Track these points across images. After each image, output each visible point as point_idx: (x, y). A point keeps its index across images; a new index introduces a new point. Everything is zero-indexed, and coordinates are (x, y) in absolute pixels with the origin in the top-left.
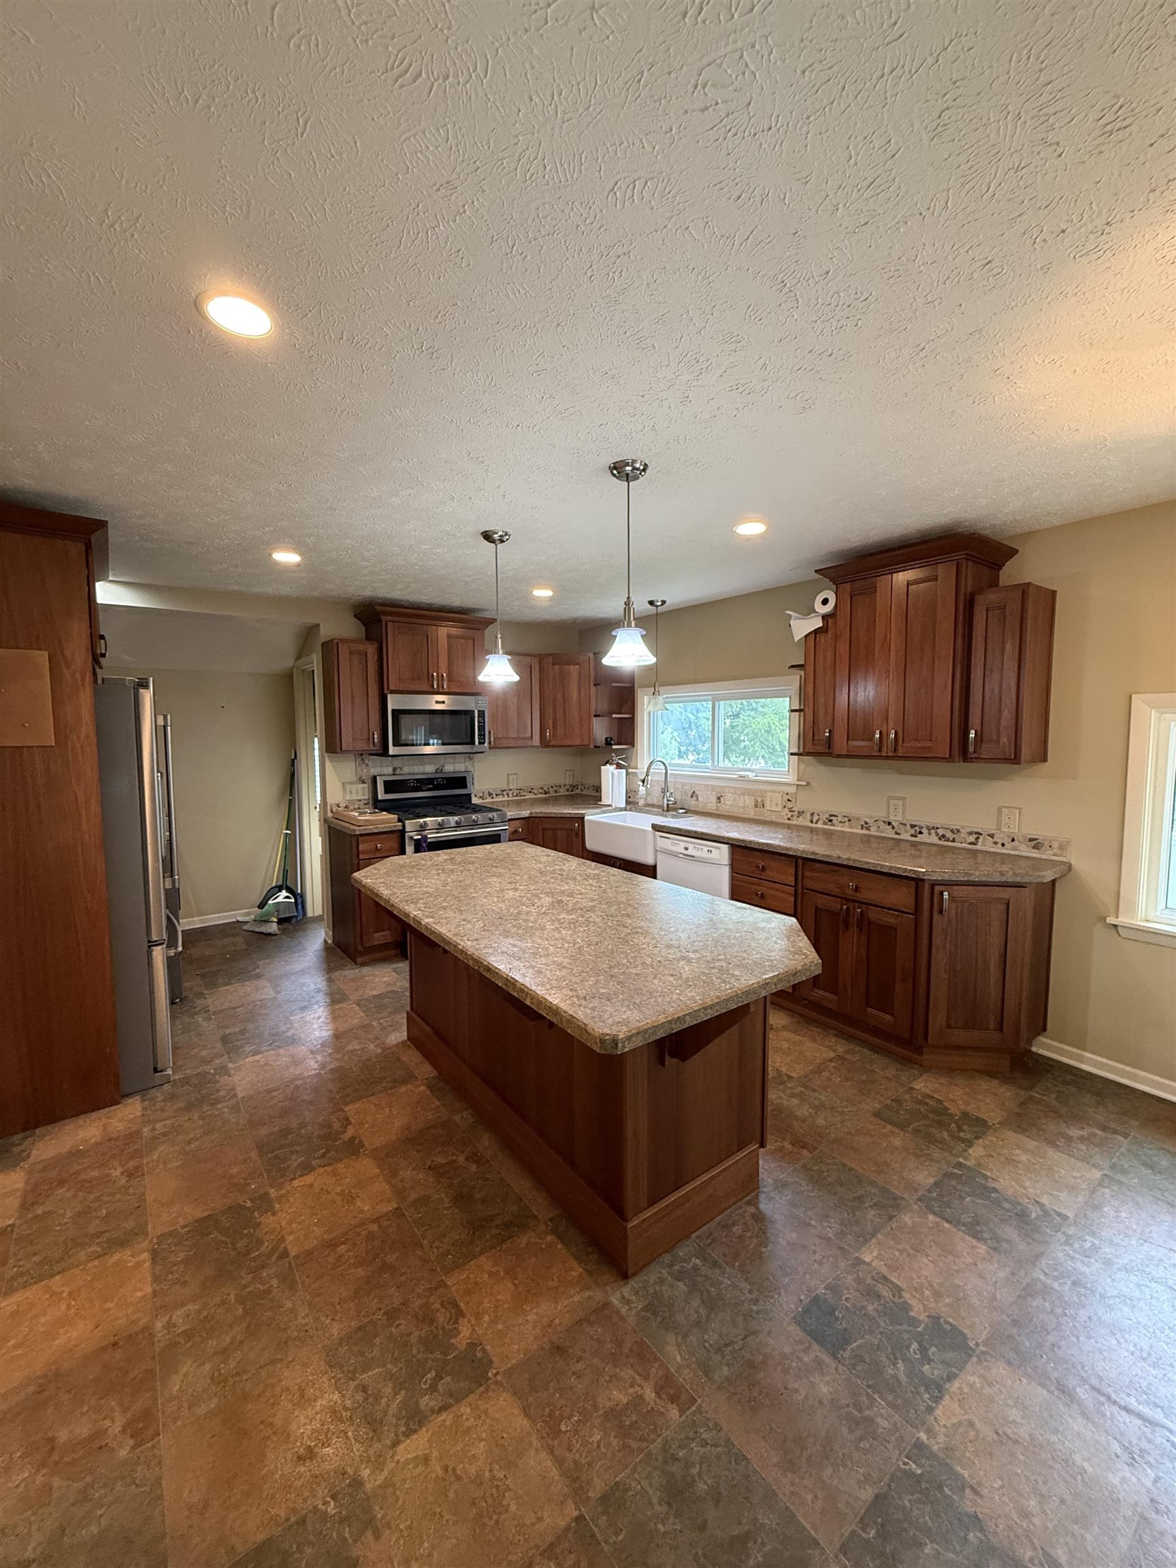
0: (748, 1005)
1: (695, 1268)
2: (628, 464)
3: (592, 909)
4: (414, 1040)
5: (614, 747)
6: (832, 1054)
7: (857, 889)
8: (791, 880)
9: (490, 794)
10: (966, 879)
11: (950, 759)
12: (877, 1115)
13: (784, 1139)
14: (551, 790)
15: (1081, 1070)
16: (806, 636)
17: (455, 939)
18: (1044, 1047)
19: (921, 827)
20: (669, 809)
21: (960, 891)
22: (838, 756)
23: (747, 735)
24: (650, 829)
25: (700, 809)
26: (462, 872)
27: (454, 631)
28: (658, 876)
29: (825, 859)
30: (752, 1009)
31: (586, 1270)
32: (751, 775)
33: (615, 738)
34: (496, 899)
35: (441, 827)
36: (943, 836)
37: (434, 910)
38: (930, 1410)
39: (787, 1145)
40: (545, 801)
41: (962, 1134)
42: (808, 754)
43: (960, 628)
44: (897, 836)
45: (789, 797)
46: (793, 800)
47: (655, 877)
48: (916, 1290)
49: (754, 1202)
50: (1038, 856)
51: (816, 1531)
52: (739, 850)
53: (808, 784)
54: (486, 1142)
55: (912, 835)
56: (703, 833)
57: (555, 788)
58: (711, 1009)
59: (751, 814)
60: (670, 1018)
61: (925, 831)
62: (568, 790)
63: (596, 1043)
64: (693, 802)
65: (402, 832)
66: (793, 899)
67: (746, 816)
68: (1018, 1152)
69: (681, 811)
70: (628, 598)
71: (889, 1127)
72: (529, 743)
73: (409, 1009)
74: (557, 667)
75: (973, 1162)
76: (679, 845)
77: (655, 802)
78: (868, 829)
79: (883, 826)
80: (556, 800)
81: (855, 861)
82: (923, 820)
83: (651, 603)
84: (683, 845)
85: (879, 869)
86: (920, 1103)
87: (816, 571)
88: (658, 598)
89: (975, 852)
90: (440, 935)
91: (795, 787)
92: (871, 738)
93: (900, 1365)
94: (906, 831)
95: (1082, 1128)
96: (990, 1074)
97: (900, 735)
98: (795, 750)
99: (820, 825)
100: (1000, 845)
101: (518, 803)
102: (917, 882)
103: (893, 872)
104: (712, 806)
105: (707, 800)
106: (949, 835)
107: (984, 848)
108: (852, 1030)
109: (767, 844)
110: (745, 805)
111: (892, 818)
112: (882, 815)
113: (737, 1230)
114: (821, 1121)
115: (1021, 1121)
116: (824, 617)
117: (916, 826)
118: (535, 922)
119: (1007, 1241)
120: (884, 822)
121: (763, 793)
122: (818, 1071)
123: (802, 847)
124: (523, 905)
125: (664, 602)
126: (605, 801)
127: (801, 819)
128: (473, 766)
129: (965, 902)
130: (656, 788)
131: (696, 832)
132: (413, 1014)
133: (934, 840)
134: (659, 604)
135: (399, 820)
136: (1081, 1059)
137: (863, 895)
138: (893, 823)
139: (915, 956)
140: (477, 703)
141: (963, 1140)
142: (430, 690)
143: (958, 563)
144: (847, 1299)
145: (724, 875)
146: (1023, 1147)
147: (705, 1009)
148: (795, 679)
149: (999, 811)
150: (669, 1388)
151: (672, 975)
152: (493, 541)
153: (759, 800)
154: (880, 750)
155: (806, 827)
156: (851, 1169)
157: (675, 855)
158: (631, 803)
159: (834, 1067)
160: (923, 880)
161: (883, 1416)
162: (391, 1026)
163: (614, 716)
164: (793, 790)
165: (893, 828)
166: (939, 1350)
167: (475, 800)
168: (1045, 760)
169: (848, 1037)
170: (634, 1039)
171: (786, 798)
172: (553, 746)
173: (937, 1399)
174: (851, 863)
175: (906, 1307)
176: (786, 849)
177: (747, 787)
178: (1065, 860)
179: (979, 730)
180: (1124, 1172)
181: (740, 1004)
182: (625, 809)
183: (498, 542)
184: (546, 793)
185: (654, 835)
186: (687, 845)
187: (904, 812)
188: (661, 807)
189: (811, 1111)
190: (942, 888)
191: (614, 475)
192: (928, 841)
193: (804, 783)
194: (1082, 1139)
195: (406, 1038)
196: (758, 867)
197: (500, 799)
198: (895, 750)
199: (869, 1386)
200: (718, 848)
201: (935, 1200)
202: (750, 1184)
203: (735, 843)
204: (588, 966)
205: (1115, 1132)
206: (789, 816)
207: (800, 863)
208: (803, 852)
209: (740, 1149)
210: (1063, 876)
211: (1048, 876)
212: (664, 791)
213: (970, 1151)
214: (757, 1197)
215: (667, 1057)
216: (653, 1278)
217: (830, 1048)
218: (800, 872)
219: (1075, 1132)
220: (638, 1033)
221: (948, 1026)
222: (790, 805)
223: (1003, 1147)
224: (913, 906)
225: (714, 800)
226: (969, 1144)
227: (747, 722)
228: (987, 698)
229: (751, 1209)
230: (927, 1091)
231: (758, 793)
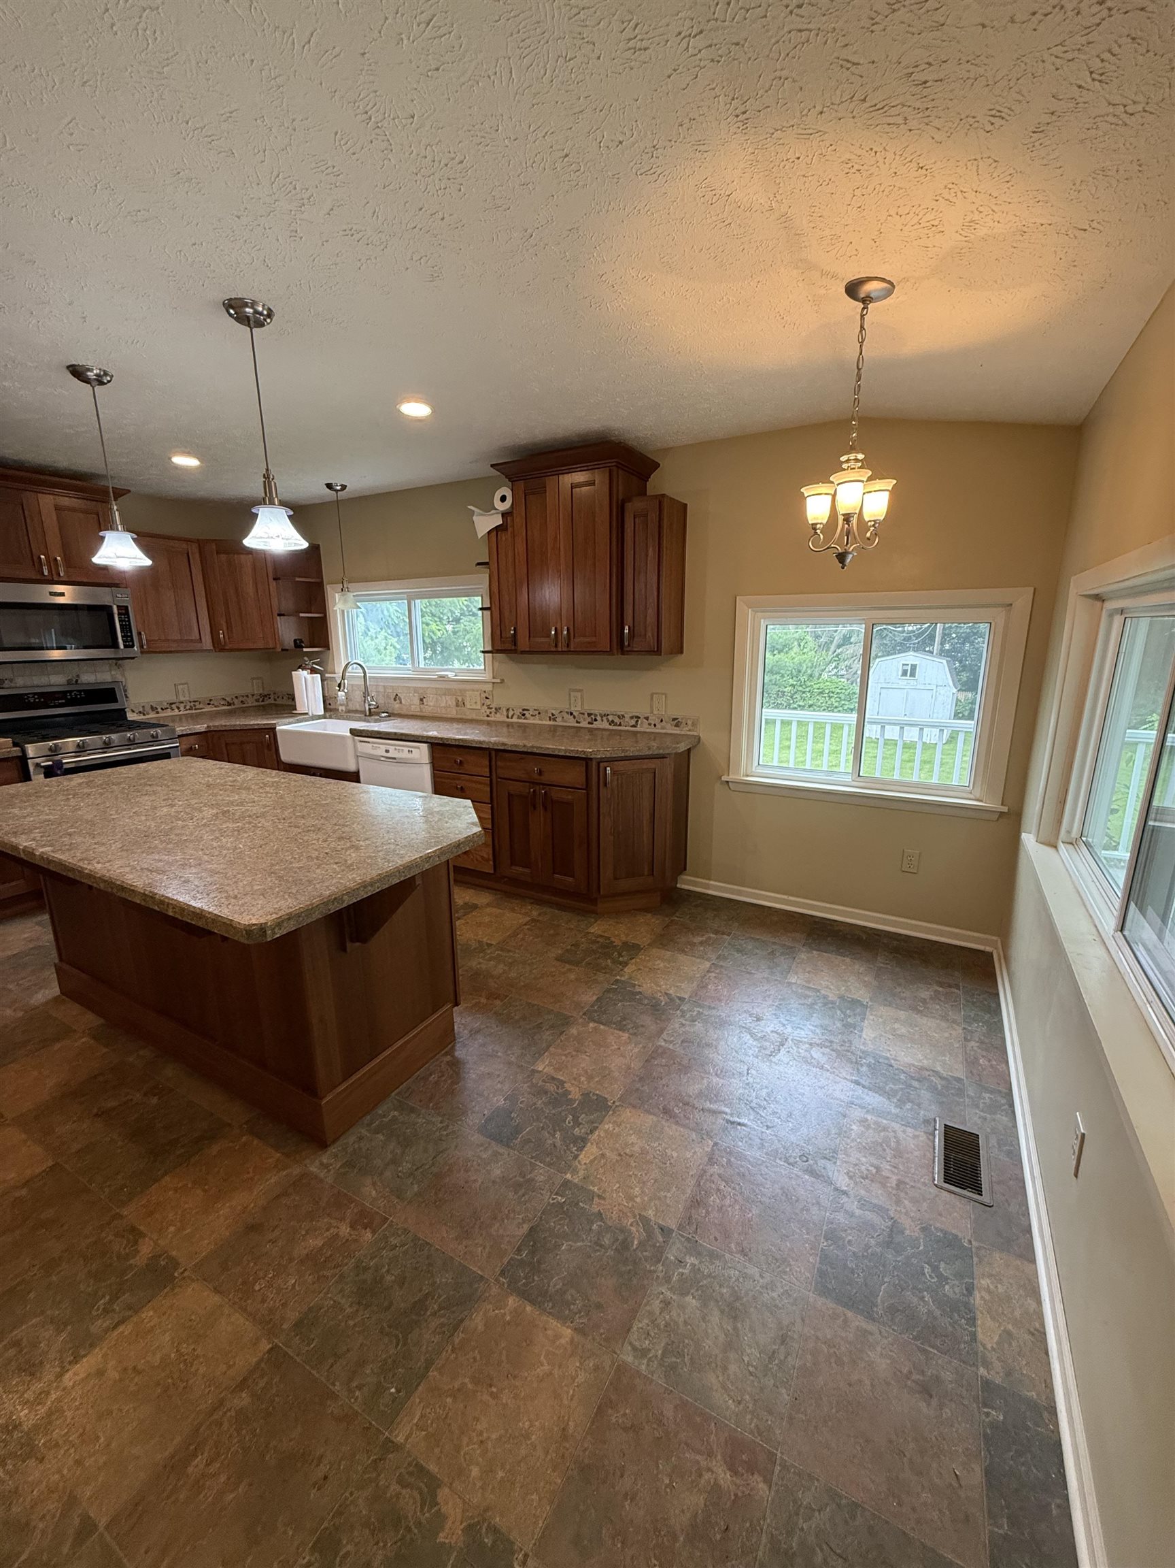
0: (413, 878)
1: (394, 1120)
2: (246, 305)
3: (263, 815)
4: (69, 993)
5: (305, 650)
6: (528, 919)
7: (540, 773)
8: (486, 771)
9: (153, 708)
10: (623, 755)
11: (610, 652)
12: (557, 959)
13: (481, 996)
14: (236, 701)
15: (708, 895)
16: (489, 532)
17: (81, 864)
18: (687, 883)
19: (596, 715)
20: (372, 714)
21: (621, 766)
22: (523, 652)
23: (469, 640)
24: (349, 734)
25: (404, 712)
26: (102, 794)
27: (65, 501)
28: (362, 778)
29: (514, 749)
30: (418, 882)
31: (283, 1154)
32: (451, 675)
33: (306, 640)
34: (143, 818)
35: (81, 749)
36: (613, 721)
37: (55, 838)
38: (576, 1157)
39: (483, 1000)
40: (231, 713)
41: (621, 959)
42: (498, 651)
43: (614, 532)
44: (578, 725)
45: (487, 695)
46: (490, 697)
47: (358, 781)
48: (575, 1079)
49: (451, 1052)
50: (678, 732)
51: (482, 1270)
52: (438, 747)
53: (502, 681)
54: (170, 1072)
55: (589, 723)
56: (402, 734)
57: (241, 699)
58: (372, 886)
59: (453, 713)
60: (325, 900)
61: (599, 718)
62: (257, 701)
63: (242, 936)
64: (396, 705)
65: (23, 759)
66: (489, 789)
67: (449, 716)
68: (658, 962)
69: (383, 715)
70: (267, 470)
71: (568, 966)
72: (198, 646)
73: (57, 961)
74: (223, 557)
75: (626, 977)
76: (379, 748)
77: (358, 708)
78: (555, 720)
79: (567, 716)
80: (244, 711)
81: (537, 748)
82: (597, 708)
83: (329, 486)
84: (383, 748)
85: (556, 753)
86: (595, 942)
87: (492, 466)
88: (337, 482)
89: (635, 733)
90: (60, 864)
91: (491, 685)
92: (549, 635)
93: (558, 1135)
94: (584, 720)
95: (703, 936)
96: (646, 910)
97: (572, 631)
98: (489, 648)
99: (515, 720)
100: (653, 726)
101: (195, 718)
102: (586, 761)
103: (568, 754)
104: (415, 708)
105: (411, 702)
106: (617, 720)
107: (642, 730)
108: (546, 897)
109: (462, 740)
110: (446, 704)
111: (573, 709)
112: (565, 706)
113: (433, 1078)
114: (513, 975)
115: (664, 940)
116: (503, 515)
117: (591, 714)
118: (191, 834)
119: (642, 1026)
120: (567, 713)
121: (463, 691)
122: (515, 935)
123: (493, 739)
124: (179, 819)
125: (344, 487)
126: (300, 709)
127: (498, 714)
128: (123, 675)
129: (624, 774)
130: (358, 693)
131: (395, 734)
132: (66, 967)
133: (606, 725)
134: (339, 488)
135: (15, 745)
136: (707, 886)
137: (545, 778)
138: (574, 713)
139: (588, 827)
140: (115, 597)
141: (620, 963)
142: (39, 577)
143: (610, 470)
144: (521, 1103)
145: (426, 772)
146: (660, 959)
147: (365, 887)
148: (483, 577)
149: (652, 695)
150: (365, 1220)
151: (336, 863)
152: (87, 381)
153: (460, 699)
154: (556, 646)
155: (504, 722)
156: (533, 1006)
157: (376, 758)
158: (330, 709)
159: (528, 929)
160: (591, 759)
161: (541, 1174)
162: (35, 985)
163: (301, 615)
164: (489, 687)
165: (574, 717)
166: (587, 1115)
167: (131, 716)
168: (682, 652)
169: (539, 902)
170: (285, 924)
171: (484, 695)
172: (231, 650)
173: (581, 1149)
174: (535, 750)
175: (567, 1093)
176: (480, 742)
177: (449, 688)
178: (695, 734)
179: (632, 626)
180: (725, 958)
181: (402, 879)
182: (324, 717)
183: (94, 383)
184: (229, 704)
185: (354, 740)
186: (388, 747)
187: (582, 704)
188: (364, 712)
189: (505, 968)
190: (605, 764)
191: (231, 315)
192: (601, 727)
193: (499, 681)
194: (701, 943)
195: (59, 993)
196: (456, 762)
197: (169, 713)
198: (568, 645)
199: (532, 1158)
200: (418, 748)
201: (596, 1011)
202: (447, 1037)
203: (433, 741)
204: (246, 867)
205: (723, 933)
206: (488, 713)
207: (493, 754)
208: (495, 743)
209: (434, 1012)
210: (694, 747)
211: (682, 747)
212: (366, 693)
213: (626, 970)
214: (453, 1046)
215: (349, 945)
216: (352, 1139)
217: (526, 914)
218: (493, 763)
219: (698, 939)
220: (289, 919)
221: (616, 879)
222: (488, 702)
223: (649, 961)
224: (585, 783)
225: (417, 701)
226: (625, 964)
227: (468, 628)
228: (637, 596)
229: (448, 1058)
230: (600, 933)
231: (457, 690)
